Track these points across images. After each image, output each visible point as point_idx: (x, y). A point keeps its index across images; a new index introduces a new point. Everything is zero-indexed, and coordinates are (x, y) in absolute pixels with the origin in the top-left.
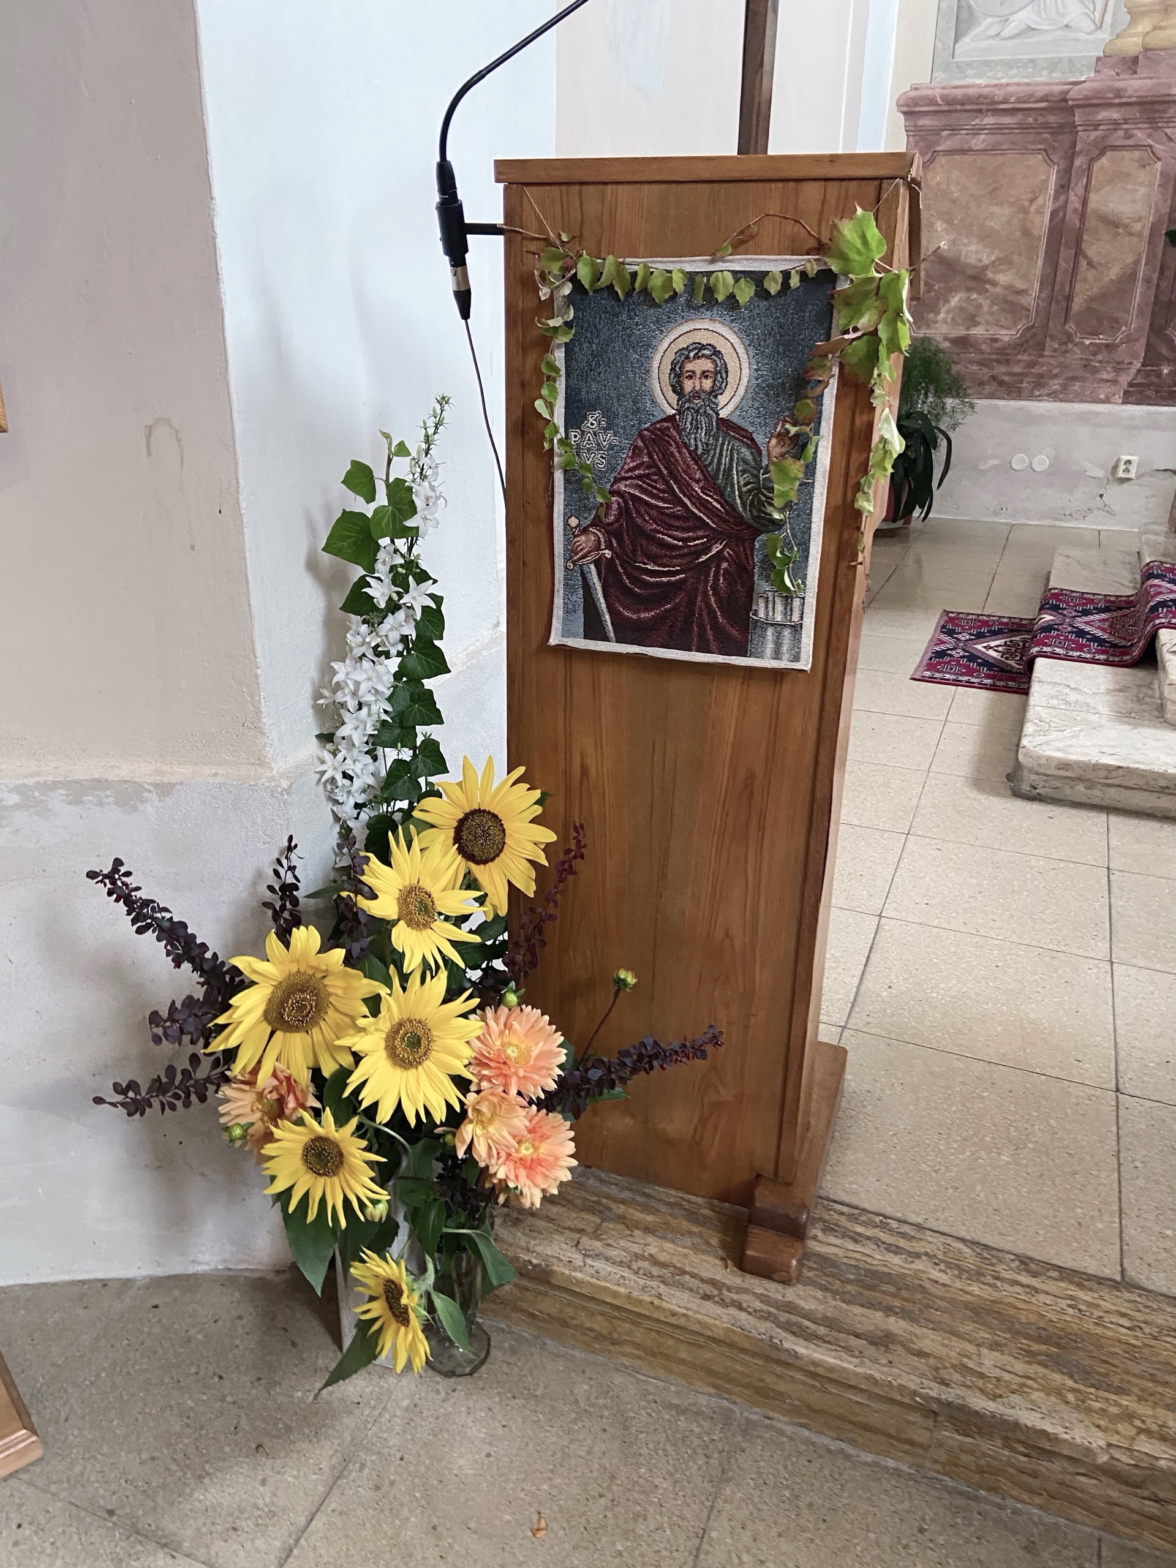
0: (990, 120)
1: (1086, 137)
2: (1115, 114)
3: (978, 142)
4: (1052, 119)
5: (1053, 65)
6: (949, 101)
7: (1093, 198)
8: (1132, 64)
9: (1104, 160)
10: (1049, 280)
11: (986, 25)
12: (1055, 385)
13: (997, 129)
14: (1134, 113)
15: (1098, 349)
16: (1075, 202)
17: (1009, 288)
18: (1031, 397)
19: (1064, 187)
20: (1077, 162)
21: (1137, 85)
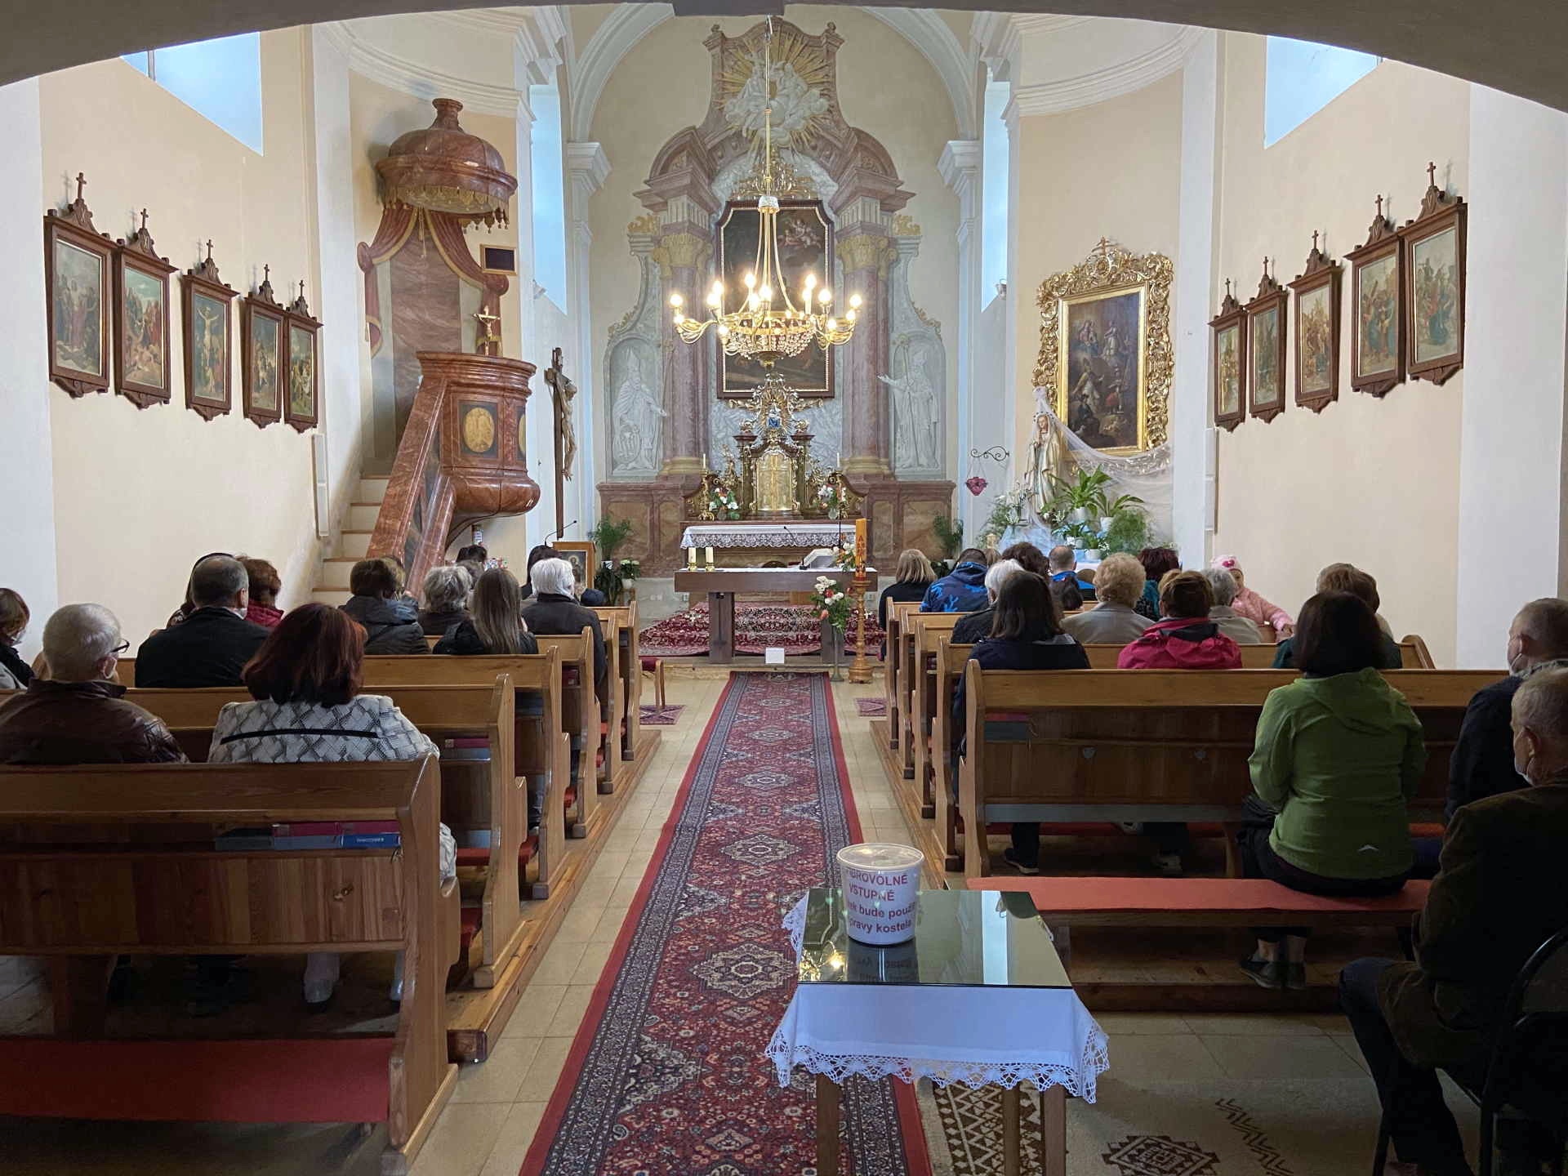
0: (626, 493)
1: (656, 499)
2: (664, 492)
3: (624, 499)
4: (646, 493)
5: (644, 478)
6: (612, 487)
7: (662, 515)
8: (666, 478)
9: (663, 505)
10: (653, 539)
11: (621, 466)
12: (660, 572)
13: (628, 495)
14: (669, 492)
15: (670, 561)
16: (656, 516)
17: (640, 543)
18: (653, 577)
19: (652, 512)
20: (655, 505)
21: (669, 484)
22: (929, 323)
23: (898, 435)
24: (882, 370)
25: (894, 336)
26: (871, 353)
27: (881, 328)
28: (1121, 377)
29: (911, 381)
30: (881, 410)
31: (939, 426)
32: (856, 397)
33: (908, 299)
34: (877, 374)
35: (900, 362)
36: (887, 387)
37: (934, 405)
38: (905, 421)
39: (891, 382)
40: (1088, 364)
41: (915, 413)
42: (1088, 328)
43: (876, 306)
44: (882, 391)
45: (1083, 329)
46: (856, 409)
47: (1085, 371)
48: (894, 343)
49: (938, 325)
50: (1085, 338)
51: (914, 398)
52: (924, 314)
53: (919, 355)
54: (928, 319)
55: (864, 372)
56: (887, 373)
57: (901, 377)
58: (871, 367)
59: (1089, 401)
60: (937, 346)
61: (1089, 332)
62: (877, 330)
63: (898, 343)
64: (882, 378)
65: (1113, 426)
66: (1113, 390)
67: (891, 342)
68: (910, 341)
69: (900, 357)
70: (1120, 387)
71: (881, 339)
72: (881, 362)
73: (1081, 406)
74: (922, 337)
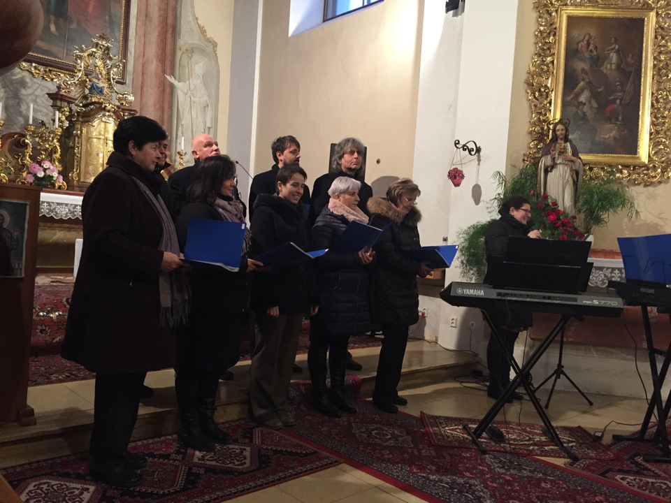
22: (209, 41)
23: (179, 133)
24: (168, 70)
25: (181, 42)
26: (159, 52)
27: (170, 32)
28: (622, 90)
29: (192, 87)
30: (166, 106)
31: (212, 130)
32: (145, 89)
33: (194, 14)
34: (164, 72)
35: (184, 67)
36: (172, 87)
37: (210, 111)
38: (186, 120)
39: (176, 83)
40: (586, 73)
41: (194, 115)
42: (588, 41)
43: (166, 10)
44: (168, 90)
45: (583, 40)
46: (144, 99)
47: (583, 80)
48: (180, 49)
49: (215, 45)
50: (584, 49)
51: (194, 102)
52: (205, 31)
53: (198, 66)
54: (208, 37)
55: (153, 66)
56: (173, 74)
57: (185, 82)
58: (159, 64)
59: (586, 109)
60: (213, 63)
61: (589, 44)
62: (166, 32)
63: (184, 50)
64: (168, 77)
65: (611, 135)
66: (614, 101)
67: (178, 47)
68: (192, 51)
69: (185, 62)
70: (621, 100)
71: (169, 41)
72: (168, 63)
73: (577, 112)
74: (202, 51)
